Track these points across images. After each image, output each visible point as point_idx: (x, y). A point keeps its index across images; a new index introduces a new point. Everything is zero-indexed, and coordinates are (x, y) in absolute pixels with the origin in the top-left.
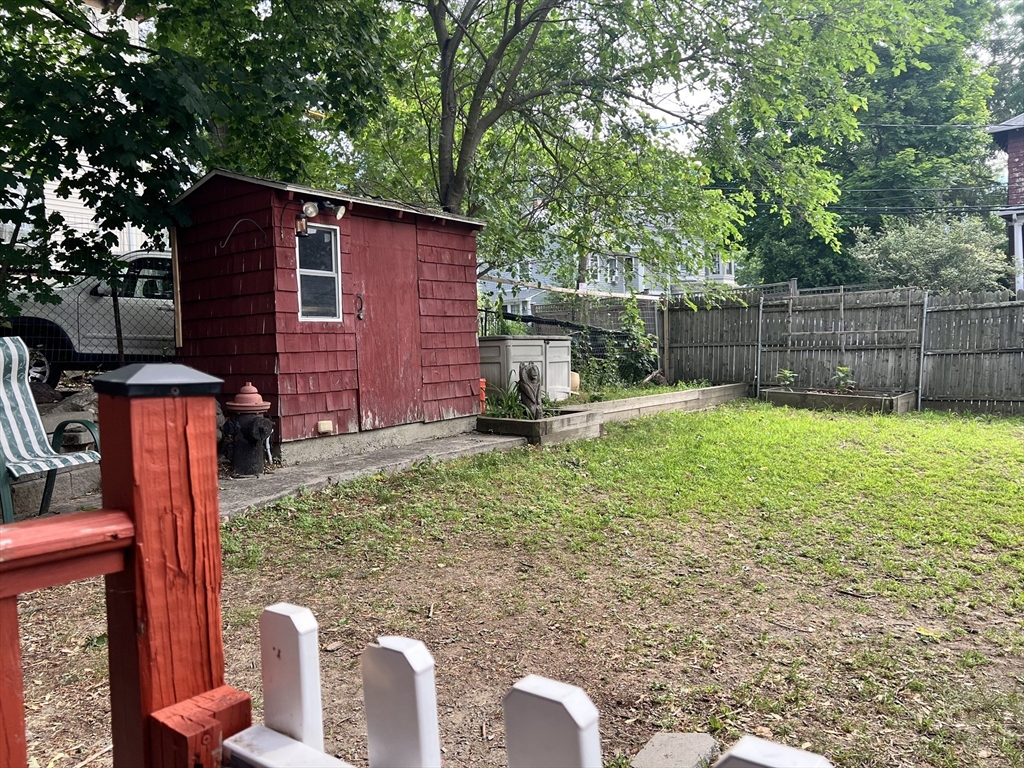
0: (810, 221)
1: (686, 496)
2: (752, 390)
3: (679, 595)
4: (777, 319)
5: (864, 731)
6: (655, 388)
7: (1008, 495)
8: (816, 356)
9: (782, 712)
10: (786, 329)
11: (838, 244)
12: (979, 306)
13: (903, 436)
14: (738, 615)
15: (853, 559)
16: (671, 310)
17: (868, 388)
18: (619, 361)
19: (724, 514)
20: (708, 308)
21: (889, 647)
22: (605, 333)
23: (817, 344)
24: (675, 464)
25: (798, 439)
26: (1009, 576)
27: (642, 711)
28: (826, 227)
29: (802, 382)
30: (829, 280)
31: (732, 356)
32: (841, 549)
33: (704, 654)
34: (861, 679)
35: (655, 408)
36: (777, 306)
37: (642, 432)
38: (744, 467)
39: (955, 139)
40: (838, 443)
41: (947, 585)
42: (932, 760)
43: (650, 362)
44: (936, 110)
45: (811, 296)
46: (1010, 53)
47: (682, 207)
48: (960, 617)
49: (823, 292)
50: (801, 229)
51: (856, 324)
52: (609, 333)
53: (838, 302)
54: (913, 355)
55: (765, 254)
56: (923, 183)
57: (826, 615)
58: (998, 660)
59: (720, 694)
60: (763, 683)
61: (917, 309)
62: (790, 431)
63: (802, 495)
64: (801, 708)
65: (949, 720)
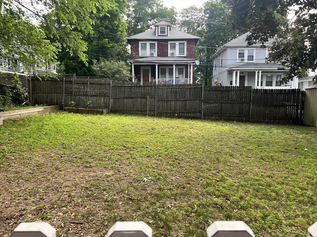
0: (79, 55)
1: (37, 143)
2: (61, 107)
3: (33, 177)
4: (69, 85)
5: (90, 206)
6: (26, 107)
7: (129, 135)
8: (81, 97)
9: (66, 206)
10: (72, 89)
11: (87, 64)
12: (124, 85)
13: (105, 121)
14: (54, 180)
15: (90, 157)
16: (32, 80)
17: (96, 107)
18: (12, 97)
19: (50, 148)
20: (46, 80)
21: (98, 180)
22: (5, 86)
23: (82, 94)
24: (34, 133)
25: (76, 122)
26: (129, 156)
27: (16, 219)
28: (84, 58)
29: (77, 105)
30: (85, 75)
31: (55, 96)
32: (87, 154)
33: (41, 195)
34: (90, 191)
35: (27, 114)
36: (69, 81)
37: (21, 122)
38: (58, 132)
39: (118, 39)
40: (87, 123)
41: (114, 160)
42: (108, 209)
43: (24, 97)
44: (114, 29)
45: (79, 79)
46: (132, 18)
47: (34, 44)
48: (117, 168)
49: (83, 78)
50: (76, 58)
51: (93, 88)
52: (7, 86)
53: (87, 81)
54: (108, 98)
55: (66, 64)
56: (110, 49)
57: (81, 174)
58: (125, 178)
59: (46, 206)
60: (61, 199)
61: (109, 85)
62: (73, 120)
63: (76, 139)
64: (73, 204)
65: (112, 196)
